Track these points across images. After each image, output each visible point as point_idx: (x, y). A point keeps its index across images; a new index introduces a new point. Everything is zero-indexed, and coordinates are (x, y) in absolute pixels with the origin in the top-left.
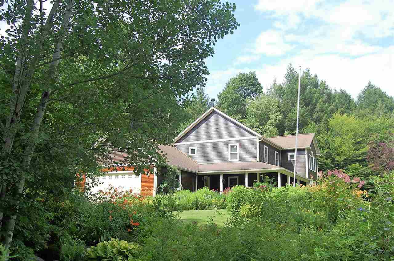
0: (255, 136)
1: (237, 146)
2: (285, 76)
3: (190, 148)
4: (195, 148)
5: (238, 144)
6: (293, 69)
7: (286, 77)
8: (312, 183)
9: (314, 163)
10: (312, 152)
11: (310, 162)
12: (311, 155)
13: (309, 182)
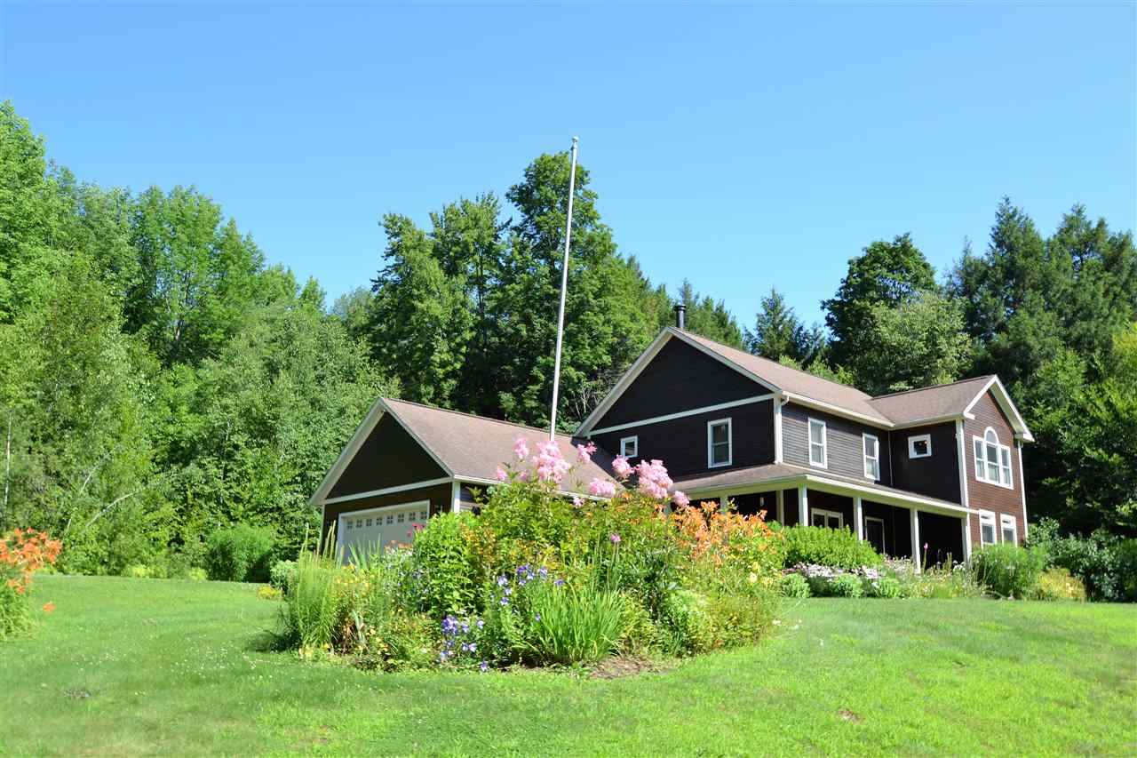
0: (769, 391)
1: (726, 426)
2: (993, 233)
3: (624, 440)
4: (633, 439)
5: (729, 420)
6: (1015, 211)
7: (995, 237)
8: (992, 522)
9: (1005, 463)
10: (990, 428)
11: (979, 459)
12: (987, 439)
13: (975, 518)
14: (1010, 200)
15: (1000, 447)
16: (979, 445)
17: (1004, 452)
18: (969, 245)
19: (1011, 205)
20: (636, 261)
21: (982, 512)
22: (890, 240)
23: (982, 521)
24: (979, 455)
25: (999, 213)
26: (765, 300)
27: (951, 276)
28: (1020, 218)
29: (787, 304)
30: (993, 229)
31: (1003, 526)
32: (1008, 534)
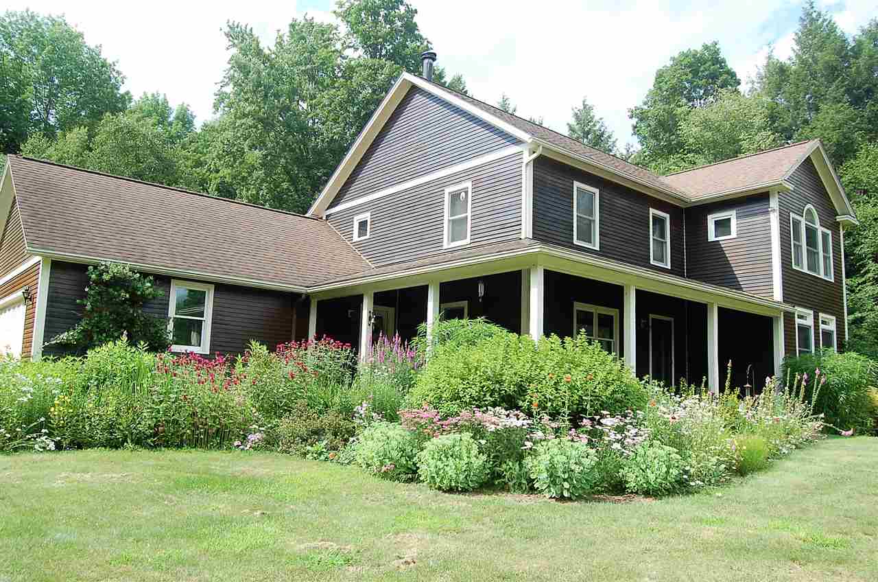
0: (517, 141)
1: (466, 193)
2: (796, 37)
3: (357, 219)
4: (366, 216)
5: (469, 184)
6: (819, 14)
7: (799, 42)
8: (809, 322)
9: (825, 250)
10: (809, 206)
11: (797, 243)
12: (806, 220)
13: (789, 318)
14: (814, 5)
15: (820, 230)
16: (797, 224)
17: (825, 236)
18: (772, 51)
19: (815, 9)
20: (462, 80)
21: (799, 310)
22: (697, 47)
23: (798, 321)
24: (797, 237)
25: (803, 17)
26: (576, 111)
27: (753, 82)
28: (825, 20)
29: (597, 114)
30: (796, 34)
31: (822, 326)
32: (827, 334)
